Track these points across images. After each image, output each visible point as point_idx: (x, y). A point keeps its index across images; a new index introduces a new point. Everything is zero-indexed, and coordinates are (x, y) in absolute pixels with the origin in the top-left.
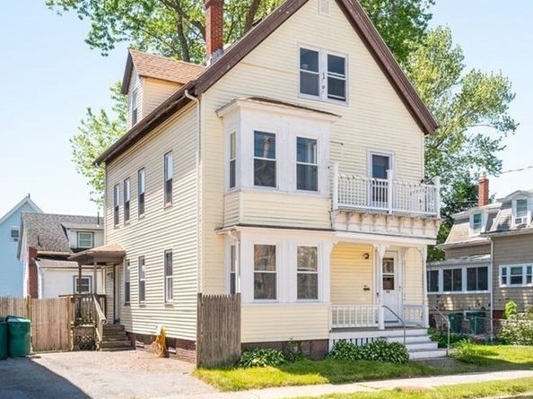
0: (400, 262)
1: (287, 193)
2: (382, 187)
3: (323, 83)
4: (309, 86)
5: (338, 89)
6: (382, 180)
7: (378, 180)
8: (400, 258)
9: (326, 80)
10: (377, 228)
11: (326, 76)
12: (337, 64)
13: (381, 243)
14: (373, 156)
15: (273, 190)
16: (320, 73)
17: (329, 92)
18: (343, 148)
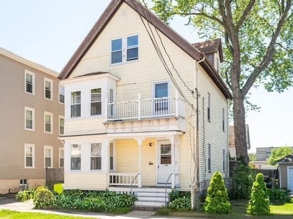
1: (85, 118)
3: (124, 54)
4: (116, 58)
5: (133, 54)
7: (163, 98)
9: (126, 51)
10: (142, 128)
11: (126, 49)
12: (133, 40)
13: (138, 137)
14: (156, 85)
15: (78, 118)
16: (122, 50)
17: (128, 58)
18: (135, 85)
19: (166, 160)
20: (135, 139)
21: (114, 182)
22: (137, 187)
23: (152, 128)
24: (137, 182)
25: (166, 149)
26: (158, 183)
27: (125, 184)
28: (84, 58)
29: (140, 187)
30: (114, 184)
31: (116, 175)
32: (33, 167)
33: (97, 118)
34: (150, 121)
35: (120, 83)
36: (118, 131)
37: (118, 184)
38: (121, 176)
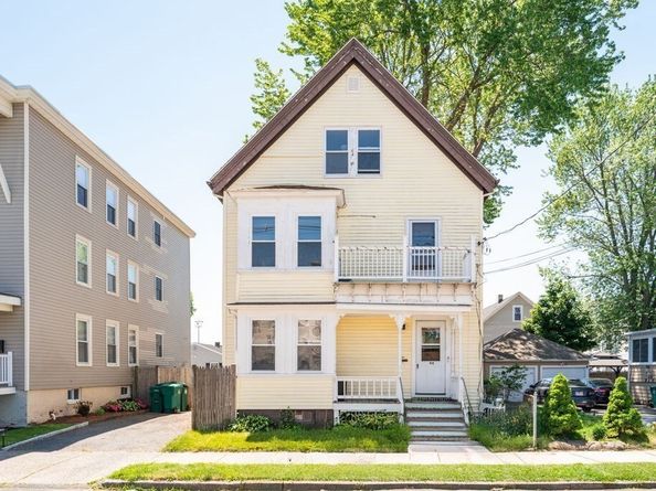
0: (449, 331)
1: (286, 271)
2: (423, 254)
3: (353, 160)
4: (336, 164)
5: (370, 163)
6: (428, 248)
8: (448, 327)
9: (356, 156)
10: (405, 298)
11: (356, 151)
12: (370, 138)
13: (398, 313)
14: (414, 224)
15: (271, 269)
16: (349, 151)
17: (359, 168)
18: (374, 220)
19: (431, 354)
20: (391, 316)
23: (425, 299)
24: (393, 393)
25: (430, 335)
26: (416, 394)
27: (355, 397)
28: (265, 154)
30: (348, 397)
31: (344, 380)
32: (90, 364)
33: (310, 272)
34: (420, 285)
35: (342, 212)
36: (357, 299)
38: (354, 382)
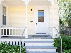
21: (5, 34)
22: (24, 38)
26: (36, 33)
29: (27, 38)
30: (5, 36)
31: (6, 29)
37: (8, 36)
38: (10, 29)
